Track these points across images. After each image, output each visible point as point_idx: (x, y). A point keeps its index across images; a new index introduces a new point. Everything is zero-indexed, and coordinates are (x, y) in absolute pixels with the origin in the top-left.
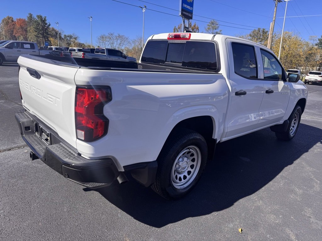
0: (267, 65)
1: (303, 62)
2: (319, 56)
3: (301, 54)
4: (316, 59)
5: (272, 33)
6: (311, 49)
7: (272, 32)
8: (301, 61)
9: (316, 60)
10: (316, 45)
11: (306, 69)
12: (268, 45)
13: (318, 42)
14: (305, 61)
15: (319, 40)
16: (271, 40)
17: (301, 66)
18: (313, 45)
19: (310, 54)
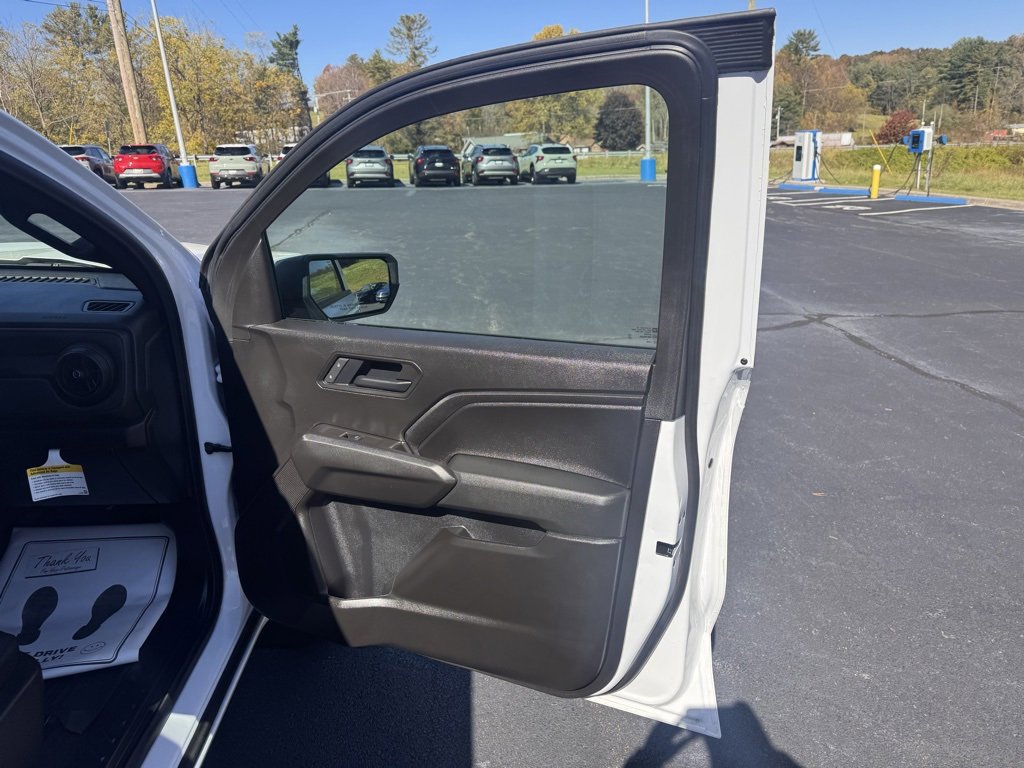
0: (142, 135)
1: (251, 117)
2: (289, 94)
3: (239, 89)
4: (285, 104)
5: (119, 17)
6: (262, 75)
7: (118, 12)
8: (245, 111)
9: (285, 107)
10: (272, 61)
11: (266, 134)
12: (121, 63)
13: (275, 51)
14: (256, 111)
15: (274, 45)
16: (125, 43)
17: (251, 129)
18: (261, 61)
19: (263, 90)
